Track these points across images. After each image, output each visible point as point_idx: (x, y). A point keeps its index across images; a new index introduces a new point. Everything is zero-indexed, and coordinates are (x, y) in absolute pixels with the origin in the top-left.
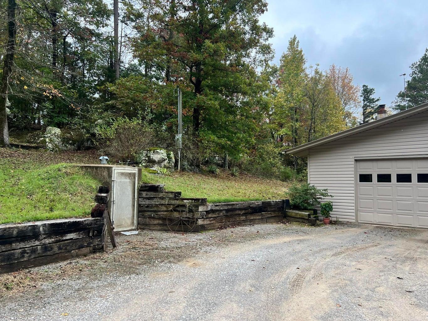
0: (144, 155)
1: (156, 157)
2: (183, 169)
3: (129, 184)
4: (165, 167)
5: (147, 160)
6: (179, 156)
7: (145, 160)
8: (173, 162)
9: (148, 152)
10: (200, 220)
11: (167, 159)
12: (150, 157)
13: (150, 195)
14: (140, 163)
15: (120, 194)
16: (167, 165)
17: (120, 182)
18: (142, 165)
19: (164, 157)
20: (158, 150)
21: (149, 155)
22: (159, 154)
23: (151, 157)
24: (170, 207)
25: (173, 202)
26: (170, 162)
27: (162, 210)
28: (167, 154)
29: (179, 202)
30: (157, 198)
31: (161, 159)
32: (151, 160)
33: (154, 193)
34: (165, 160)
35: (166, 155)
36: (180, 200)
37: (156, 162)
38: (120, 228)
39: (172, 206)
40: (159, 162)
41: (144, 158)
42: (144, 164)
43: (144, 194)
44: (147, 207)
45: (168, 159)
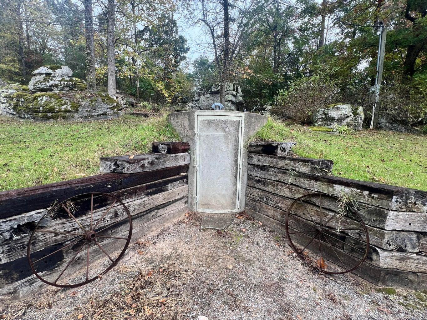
0: (321, 112)
1: (334, 114)
2: (378, 127)
3: (224, 140)
4: (348, 125)
5: (324, 118)
6: (374, 112)
7: (322, 118)
8: (361, 119)
9: (326, 109)
10: (386, 254)
11: (351, 115)
12: (327, 114)
13: (263, 162)
14: (316, 122)
15: (207, 156)
16: (352, 122)
17: (207, 135)
18: (318, 124)
19: (347, 113)
20: (339, 106)
21: (326, 112)
22: (339, 110)
23: (329, 115)
24: (298, 192)
25: (306, 183)
26: (356, 119)
27: (282, 194)
28: (352, 109)
29: (320, 186)
30: (274, 167)
31: (343, 116)
32: (329, 118)
33: (270, 159)
34: (348, 117)
35: (350, 110)
36: (323, 182)
37: (335, 119)
38: (208, 208)
39: (302, 191)
40: (340, 120)
41: (321, 117)
42: (320, 123)
43: (255, 159)
44: (259, 181)
45: (353, 115)
